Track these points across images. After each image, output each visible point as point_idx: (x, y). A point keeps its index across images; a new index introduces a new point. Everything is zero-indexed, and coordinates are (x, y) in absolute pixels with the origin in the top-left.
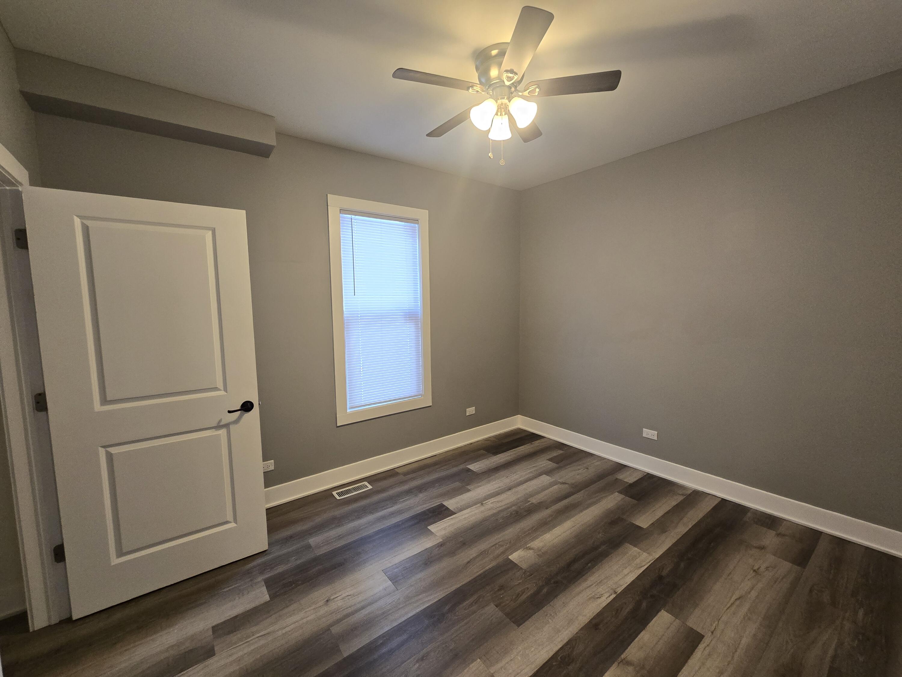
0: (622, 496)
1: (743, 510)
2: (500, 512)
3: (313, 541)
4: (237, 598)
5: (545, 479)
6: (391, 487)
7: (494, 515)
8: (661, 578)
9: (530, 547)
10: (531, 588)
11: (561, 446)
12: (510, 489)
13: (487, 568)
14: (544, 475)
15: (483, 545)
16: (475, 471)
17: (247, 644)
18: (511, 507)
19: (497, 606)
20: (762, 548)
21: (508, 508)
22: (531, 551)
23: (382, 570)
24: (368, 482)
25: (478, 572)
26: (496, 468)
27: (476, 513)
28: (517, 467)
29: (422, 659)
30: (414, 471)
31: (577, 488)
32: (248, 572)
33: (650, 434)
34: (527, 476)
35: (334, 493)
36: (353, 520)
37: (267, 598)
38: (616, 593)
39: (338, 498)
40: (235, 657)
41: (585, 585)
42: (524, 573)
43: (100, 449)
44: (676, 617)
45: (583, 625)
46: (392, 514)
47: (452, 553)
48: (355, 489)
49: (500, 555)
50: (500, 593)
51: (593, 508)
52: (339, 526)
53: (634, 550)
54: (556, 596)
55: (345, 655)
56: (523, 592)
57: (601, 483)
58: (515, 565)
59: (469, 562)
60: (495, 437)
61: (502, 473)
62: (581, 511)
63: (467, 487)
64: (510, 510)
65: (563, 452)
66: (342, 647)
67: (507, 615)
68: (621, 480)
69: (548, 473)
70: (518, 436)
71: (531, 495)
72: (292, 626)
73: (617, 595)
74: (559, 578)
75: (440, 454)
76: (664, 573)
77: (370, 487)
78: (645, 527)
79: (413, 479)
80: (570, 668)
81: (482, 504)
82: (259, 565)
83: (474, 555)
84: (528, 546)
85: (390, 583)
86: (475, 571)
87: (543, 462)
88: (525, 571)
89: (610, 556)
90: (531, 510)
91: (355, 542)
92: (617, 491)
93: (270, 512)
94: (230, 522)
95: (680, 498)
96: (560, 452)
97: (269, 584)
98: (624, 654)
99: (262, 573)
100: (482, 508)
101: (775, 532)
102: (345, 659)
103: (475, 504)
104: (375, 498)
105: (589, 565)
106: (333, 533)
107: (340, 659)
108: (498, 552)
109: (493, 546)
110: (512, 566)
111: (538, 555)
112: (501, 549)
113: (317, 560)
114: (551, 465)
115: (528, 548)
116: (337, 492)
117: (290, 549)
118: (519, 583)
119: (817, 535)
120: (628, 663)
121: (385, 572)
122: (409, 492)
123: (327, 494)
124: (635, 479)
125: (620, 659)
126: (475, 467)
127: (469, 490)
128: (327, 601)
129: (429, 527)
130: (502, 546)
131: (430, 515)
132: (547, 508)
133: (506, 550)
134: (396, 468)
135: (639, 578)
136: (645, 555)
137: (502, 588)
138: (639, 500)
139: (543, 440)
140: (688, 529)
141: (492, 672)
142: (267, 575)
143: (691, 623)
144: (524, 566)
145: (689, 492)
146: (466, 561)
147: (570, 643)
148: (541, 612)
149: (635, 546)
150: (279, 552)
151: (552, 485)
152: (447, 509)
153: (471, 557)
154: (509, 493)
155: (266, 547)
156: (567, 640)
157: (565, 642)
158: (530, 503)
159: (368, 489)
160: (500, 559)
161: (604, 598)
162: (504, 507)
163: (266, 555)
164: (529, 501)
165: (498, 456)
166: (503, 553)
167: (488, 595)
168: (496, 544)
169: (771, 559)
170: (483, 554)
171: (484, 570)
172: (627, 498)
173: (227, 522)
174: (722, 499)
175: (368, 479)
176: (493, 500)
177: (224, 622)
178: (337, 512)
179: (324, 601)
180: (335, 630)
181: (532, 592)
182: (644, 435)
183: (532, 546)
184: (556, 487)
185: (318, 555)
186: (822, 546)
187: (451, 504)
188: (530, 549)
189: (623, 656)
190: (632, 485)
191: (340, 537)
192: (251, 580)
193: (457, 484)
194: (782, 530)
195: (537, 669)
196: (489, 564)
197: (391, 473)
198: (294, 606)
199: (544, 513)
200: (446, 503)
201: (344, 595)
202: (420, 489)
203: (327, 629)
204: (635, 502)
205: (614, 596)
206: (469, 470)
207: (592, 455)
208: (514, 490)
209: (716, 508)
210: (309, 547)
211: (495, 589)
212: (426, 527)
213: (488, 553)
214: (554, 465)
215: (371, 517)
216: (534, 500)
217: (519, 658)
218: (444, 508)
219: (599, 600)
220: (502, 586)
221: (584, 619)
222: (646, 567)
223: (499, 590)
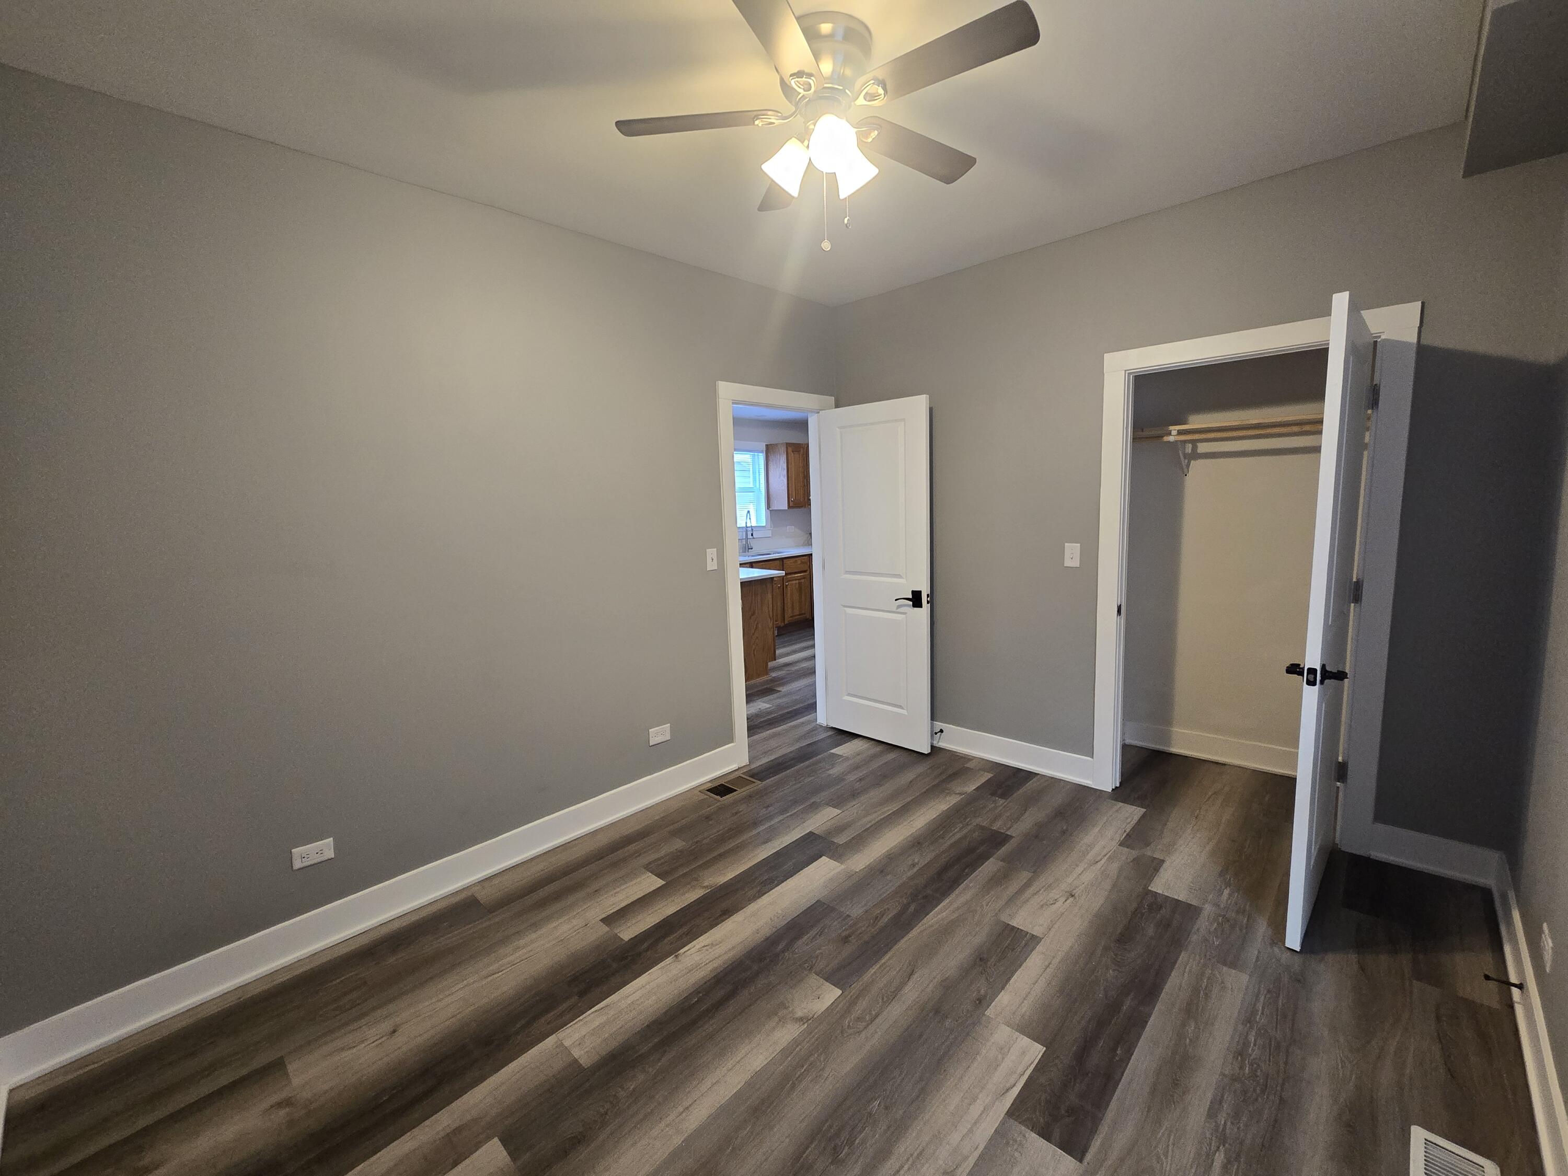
9: (802, 1023)
10: (803, 946)
13: (875, 968)
19: (849, 915)
22: (799, 1014)
25: (890, 959)
38: (674, 957)
41: (715, 964)
42: (811, 968)
45: (742, 912)
49: (857, 997)
50: (847, 932)
54: (767, 939)
56: (815, 937)
58: (828, 979)
74: (755, 967)
83: (907, 989)
85: (1015, 925)
86: (894, 962)
88: (811, 970)
105: (696, 999)
108: (862, 1004)
109: (877, 1016)
110: (835, 977)
111: (786, 1008)
112: (858, 1010)
115: (805, 1021)
118: (820, 952)
128: (1073, 896)
129: (1042, 1048)
130: (859, 1019)
133: (848, 1010)
137: (845, 940)
142: (1207, 913)
144: (814, 980)
146: (916, 976)
148: (791, 918)
153: (910, 983)
156: (764, 896)
160: (856, 987)
161: (697, 948)
166: (853, 1003)
167: (864, 928)
170: (890, 996)
171: (881, 964)
179: (1079, 895)
188: (801, 1020)
192: (1217, 904)
205: (682, 951)
211: (854, 938)
212: (1048, 1048)
213: (883, 999)
219: (706, 943)
220: (845, 943)
221: (738, 917)
222: (593, 1010)
223: (850, 936)
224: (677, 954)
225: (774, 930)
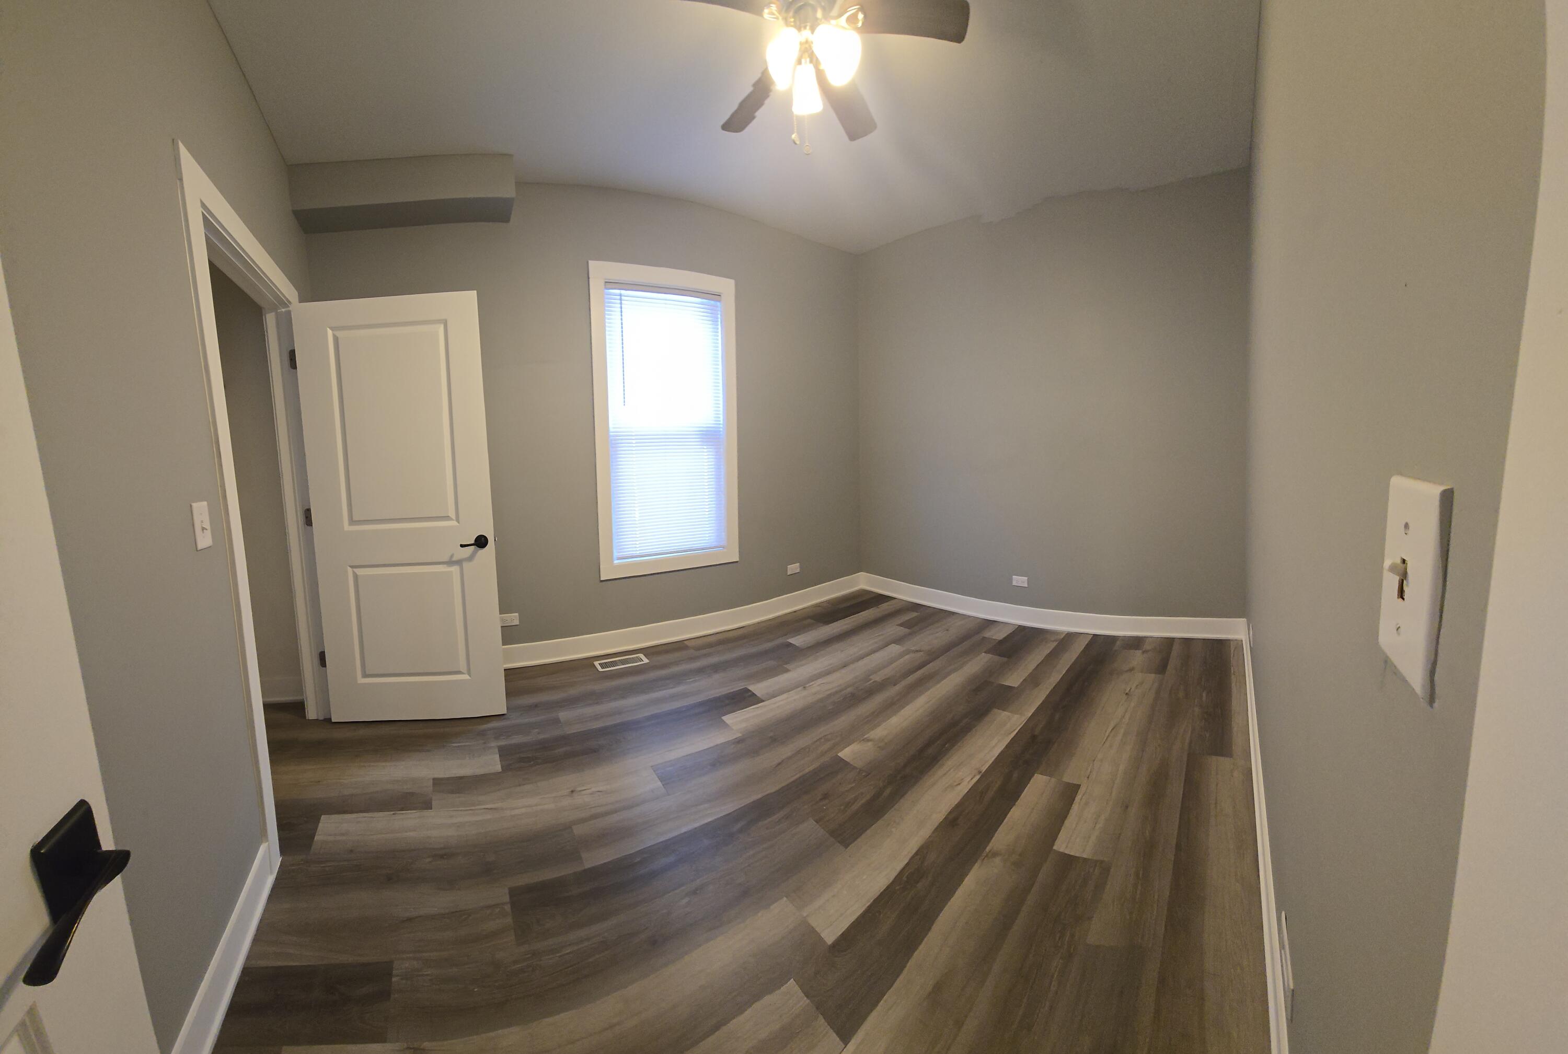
0: (990, 656)
1: (1113, 639)
2: (829, 696)
3: (563, 715)
4: (468, 758)
5: (895, 649)
6: (677, 663)
7: (821, 700)
8: (1034, 737)
9: (868, 738)
10: (867, 791)
11: (916, 607)
12: (845, 666)
13: (807, 771)
14: (893, 645)
15: (803, 741)
16: (797, 645)
17: (470, 812)
18: (846, 688)
19: (817, 822)
20: (1131, 670)
21: (841, 691)
22: (870, 744)
23: (652, 766)
24: (644, 655)
25: (793, 777)
26: (828, 640)
27: (795, 700)
28: (855, 638)
29: (694, 892)
30: (711, 645)
31: (934, 655)
32: (482, 734)
33: (1020, 581)
34: (870, 648)
35: (597, 663)
36: (615, 699)
37: (498, 768)
38: (981, 772)
39: (600, 669)
40: (454, 820)
41: (940, 773)
42: (859, 773)
43: (349, 568)
44: (1051, 775)
45: (937, 824)
46: (673, 697)
47: (754, 752)
48: (623, 662)
49: (826, 752)
50: (822, 802)
51: (953, 676)
52: (597, 703)
53: (1004, 714)
54: (903, 796)
55: (588, 865)
56: (855, 799)
57: (967, 644)
58: (846, 764)
59: (779, 764)
60: (828, 602)
61: (837, 646)
62: (939, 682)
63: (785, 666)
64: (843, 692)
65: (919, 614)
66: (585, 855)
67: (832, 833)
68: (989, 638)
69: (898, 641)
70: (860, 600)
71: (875, 671)
72: (523, 810)
73: (982, 776)
74: (907, 771)
75: (749, 626)
76: (1037, 732)
77: (646, 661)
78: (1016, 686)
79: (705, 656)
80: (919, 885)
81: (804, 687)
82: (493, 729)
83: (788, 754)
84: (865, 737)
85: (659, 783)
86: (789, 776)
87: (892, 629)
88: (860, 770)
89: (974, 730)
90: (870, 692)
91: (615, 726)
92: (984, 651)
93: (510, 674)
94: (463, 673)
95: (1053, 645)
96: (914, 614)
97: (504, 753)
98: (991, 844)
99: (497, 738)
100: (805, 693)
101: (1141, 651)
102: (585, 870)
103: (797, 687)
104: (652, 675)
105: (946, 746)
106: (589, 711)
107: (580, 869)
108: (823, 748)
110: (841, 765)
111: (879, 747)
112: (827, 745)
113: (564, 740)
114: (903, 631)
115: (865, 739)
116: (599, 662)
117: (533, 720)
118: (852, 788)
119: (1170, 641)
120: (995, 854)
121: (655, 768)
122: (700, 671)
123: (587, 663)
124: (1006, 635)
125: (984, 854)
126: (798, 640)
127: (787, 671)
128: (572, 791)
129: (724, 718)
130: (829, 739)
131: (727, 702)
132: (895, 685)
133: (835, 744)
134: (687, 640)
135: (1008, 746)
136: (1016, 716)
137: (825, 796)
138: (1009, 657)
139: (893, 602)
140: (1061, 676)
141: (805, 914)
142: (502, 743)
143: (1067, 779)
144: (859, 763)
145: (1062, 636)
146: (776, 762)
147: (921, 853)
148: (880, 822)
149: (1004, 710)
150: (517, 719)
151: (901, 655)
152: (754, 694)
153: (784, 758)
154: (844, 671)
155: (504, 711)
156: (916, 850)
157: (914, 851)
158: (872, 681)
159: (642, 663)
160: (826, 759)
161: (965, 783)
162: (834, 690)
163: (504, 719)
164: (871, 680)
165: (830, 625)
166: (830, 749)
167: (806, 807)
168: (821, 738)
169: (1139, 676)
170: (800, 752)
171: (801, 774)
172: (996, 658)
173: (459, 672)
174: (1094, 635)
175: (646, 651)
176: (820, 681)
177: (448, 779)
178: (598, 687)
179: (568, 791)
180: (578, 830)
181: (868, 797)
182: (1014, 583)
183: (872, 737)
184: (907, 657)
185: (568, 733)
186: (1176, 649)
187: (758, 688)
188: (868, 740)
189: (988, 849)
190: (1001, 642)
191: (596, 717)
192: (485, 743)
193: (771, 663)
194: (1147, 646)
195: (869, 904)
196: (808, 765)
197: (679, 646)
198: (528, 787)
199: (891, 692)
200: (752, 688)
201: (594, 789)
202: (716, 668)
203: (568, 827)
204: (1005, 659)
205: (978, 777)
206: (790, 645)
207: (953, 613)
208: (852, 666)
209: (1088, 646)
210: (557, 721)
211: (816, 797)
212: (720, 717)
213: (808, 750)
214: (907, 631)
215: (642, 698)
216: (878, 678)
217: (845, 892)
218: (750, 694)
219: (959, 787)
220: (826, 794)
221: (939, 816)
222: (1017, 731)
223: (821, 800)
224: (981, 774)
225: (896, 806)
